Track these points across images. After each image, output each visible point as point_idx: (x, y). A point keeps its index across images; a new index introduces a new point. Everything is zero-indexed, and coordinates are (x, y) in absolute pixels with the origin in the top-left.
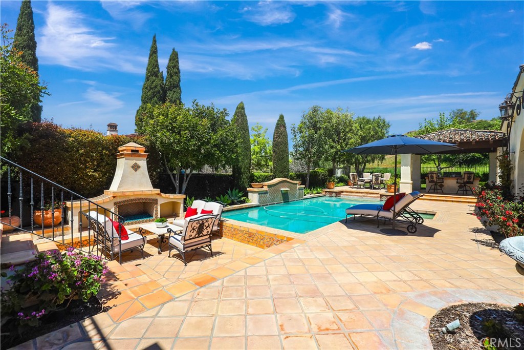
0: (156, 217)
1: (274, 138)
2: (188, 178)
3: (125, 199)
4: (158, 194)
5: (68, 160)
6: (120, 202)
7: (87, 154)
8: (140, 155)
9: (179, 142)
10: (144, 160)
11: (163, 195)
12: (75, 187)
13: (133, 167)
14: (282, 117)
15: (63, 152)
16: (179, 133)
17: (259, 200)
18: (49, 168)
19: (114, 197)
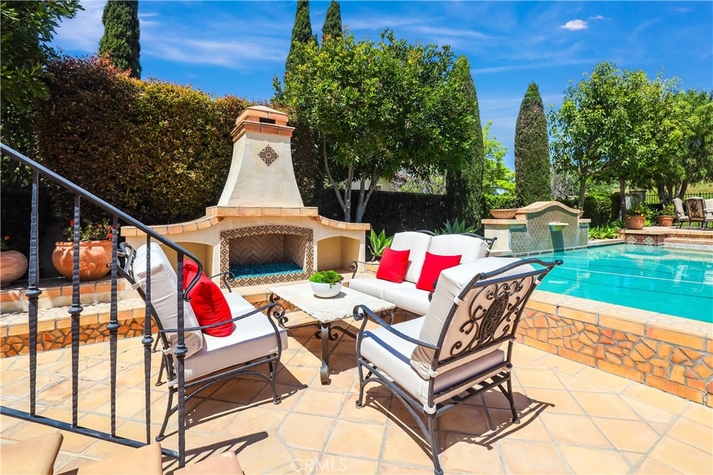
0: (310, 270)
1: (518, 130)
2: (368, 195)
3: (243, 225)
4: (315, 218)
5: (138, 140)
6: (233, 231)
7: (174, 131)
8: (278, 131)
9: (357, 105)
10: (285, 142)
11: (325, 221)
12: (152, 199)
13: (262, 155)
14: (534, 89)
15: (127, 123)
16: (357, 85)
17: (512, 244)
18: (100, 154)
19: (221, 219)
